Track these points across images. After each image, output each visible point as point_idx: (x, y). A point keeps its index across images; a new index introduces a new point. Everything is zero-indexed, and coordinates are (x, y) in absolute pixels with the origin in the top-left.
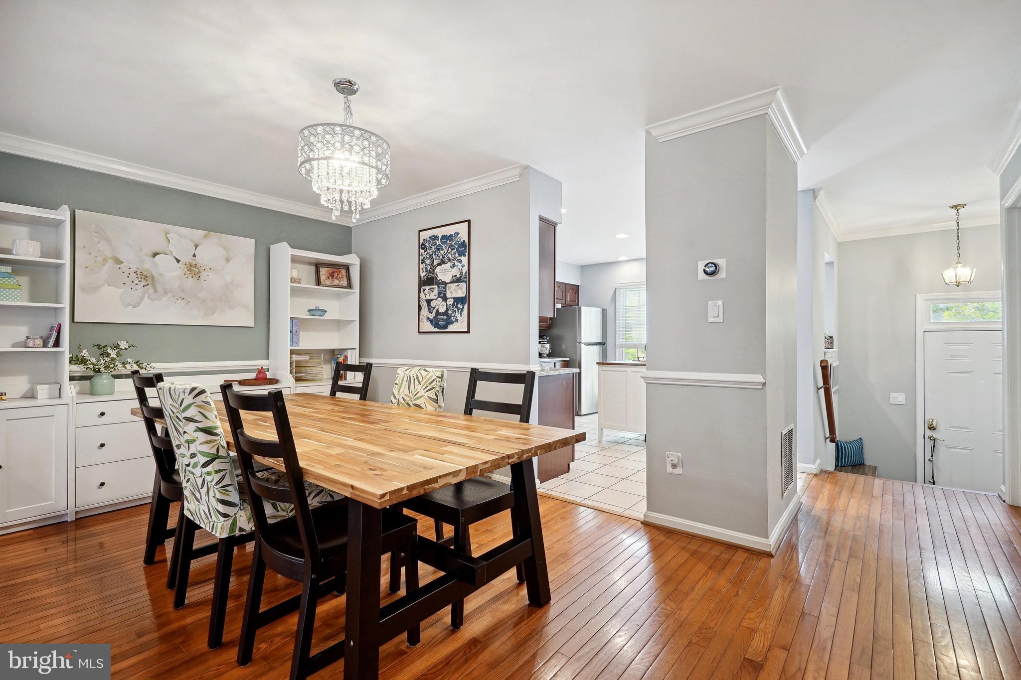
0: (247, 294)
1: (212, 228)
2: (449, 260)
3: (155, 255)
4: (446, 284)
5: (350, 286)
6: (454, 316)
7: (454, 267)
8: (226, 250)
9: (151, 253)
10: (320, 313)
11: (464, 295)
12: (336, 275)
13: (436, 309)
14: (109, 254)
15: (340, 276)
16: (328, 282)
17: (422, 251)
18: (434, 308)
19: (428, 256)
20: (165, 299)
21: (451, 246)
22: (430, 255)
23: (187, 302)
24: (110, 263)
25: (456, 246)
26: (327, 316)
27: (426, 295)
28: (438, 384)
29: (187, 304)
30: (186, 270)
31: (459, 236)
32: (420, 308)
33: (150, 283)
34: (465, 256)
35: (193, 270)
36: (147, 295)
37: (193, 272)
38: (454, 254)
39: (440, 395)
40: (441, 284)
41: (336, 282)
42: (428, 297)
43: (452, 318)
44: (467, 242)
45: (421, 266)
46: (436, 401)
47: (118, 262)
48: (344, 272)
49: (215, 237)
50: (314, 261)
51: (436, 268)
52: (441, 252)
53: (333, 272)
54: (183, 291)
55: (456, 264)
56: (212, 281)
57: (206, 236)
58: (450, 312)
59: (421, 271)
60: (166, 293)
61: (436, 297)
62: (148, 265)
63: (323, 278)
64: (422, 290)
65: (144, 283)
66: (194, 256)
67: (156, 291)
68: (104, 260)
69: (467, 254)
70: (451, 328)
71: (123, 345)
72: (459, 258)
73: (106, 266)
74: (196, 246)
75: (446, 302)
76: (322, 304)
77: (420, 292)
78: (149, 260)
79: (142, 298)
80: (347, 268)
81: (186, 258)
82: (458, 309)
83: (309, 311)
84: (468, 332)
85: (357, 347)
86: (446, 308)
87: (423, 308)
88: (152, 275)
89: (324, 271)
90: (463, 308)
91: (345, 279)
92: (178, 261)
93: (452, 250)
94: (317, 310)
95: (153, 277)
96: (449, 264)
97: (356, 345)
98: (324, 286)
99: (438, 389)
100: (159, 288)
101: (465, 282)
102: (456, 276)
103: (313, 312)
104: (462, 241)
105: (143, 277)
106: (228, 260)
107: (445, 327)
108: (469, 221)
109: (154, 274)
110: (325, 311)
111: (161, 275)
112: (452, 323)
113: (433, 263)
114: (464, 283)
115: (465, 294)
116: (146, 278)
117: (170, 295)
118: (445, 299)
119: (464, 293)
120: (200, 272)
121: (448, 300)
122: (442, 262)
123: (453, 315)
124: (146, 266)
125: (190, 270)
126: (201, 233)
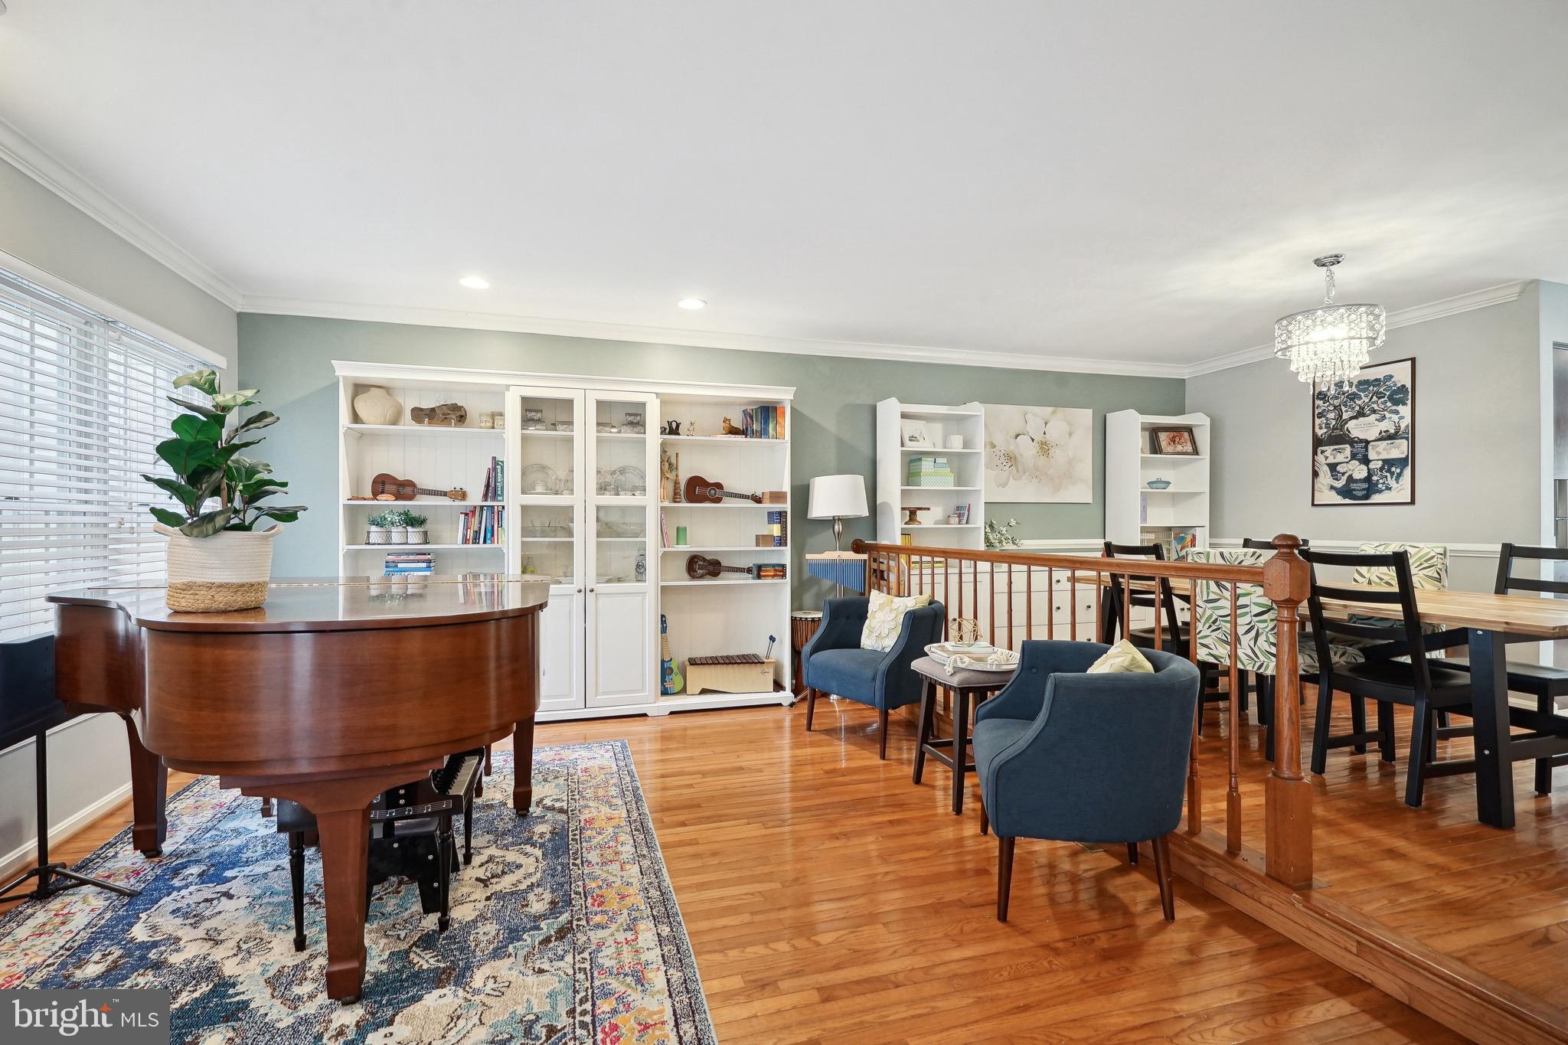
0: (1086, 468)
1: (1057, 403)
2: (1374, 411)
3: (1017, 436)
4: (1367, 442)
5: (1196, 452)
6: (1384, 483)
7: (1383, 420)
8: (1070, 424)
9: (1014, 436)
10: (1163, 485)
11: (1404, 456)
12: (1177, 439)
13: (1346, 475)
14: (988, 441)
15: (1182, 440)
16: (1170, 449)
17: (1319, 402)
18: (1343, 474)
19: (1331, 408)
20: (1024, 478)
21: (1376, 393)
22: (1335, 407)
23: (1040, 479)
24: (989, 447)
25: (1388, 394)
26: (1170, 489)
27: (1327, 458)
28: (1440, 561)
29: (1039, 482)
30: (1039, 448)
31: (1393, 380)
32: (1315, 474)
33: (1014, 464)
34: (1404, 404)
35: (1044, 448)
36: (1011, 476)
37: (1044, 450)
38: (1386, 402)
39: (1443, 574)
40: (1356, 442)
41: (1179, 448)
42: (1331, 460)
43: (1380, 486)
44: (1409, 386)
45: (1317, 421)
46: (1439, 580)
47: (993, 447)
48: (1186, 435)
49: (1060, 411)
50: (1148, 426)
51: (1346, 423)
52: (1357, 402)
53: (1174, 437)
54: (1037, 469)
55: (1388, 415)
56: (1058, 456)
57: (1054, 412)
58: (1375, 478)
59: (1317, 427)
60: (1025, 472)
61: (1347, 460)
63: (1164, 444)
64: (1319, 452)
65: (1009, 464)
66: (1045, 433)
67: (1018, 471)
69: (1409, 402)
70: (1376, 498)
71: (1013, 523)
72: (1394, 408)
74: (1046, 424)
75: (1367, 465)
76: (1165, 475)
77: (1315, 453)
78: (1012, 441)
79: (1009, 478)
80: (1189, 429)
81: (1038, 437)
82: (1392, 474)
83: (1152, 483)
84: (1413, 502)
85: (1207, 524)
86: (1369, 472)
87: (1321, 474)
88: (1015, 456)
89: (1163, 437)
90: (1401, 472)
91: (1189, 443)
92: (1033, 440)
93: (1379, 398)
94: (1158, 481)
95: (1015, 458)
96: (1373, 417)
97: (1205, 521)
98: (1166, 454)
99: (1439, 566)
100: (1020, 468)
101: (1407, 439)
102: (1388, 431)
103: (1157, 485)
104: (1399, 385)
105: (1008, 459)
106: (1070, 434)
107: (1367, 497)
108: (1413, 360)
109: (1017, 455)
110: (1169, 483)
111: (1021, 455)
112: (1380, 491)
113: (1341, 417)
114: (1404, 442)
115: (1406, 454)
116: (1011, 459)
117: (1027, 473)
118: (1366, 461)
119: (1403, 453)
120: (1049, 449)
121: (1371, 463)
122: (1361, 414)
123: (1381, 481)
124: (1012, 448)
125: (1041, 448)
126: (1050, 409)
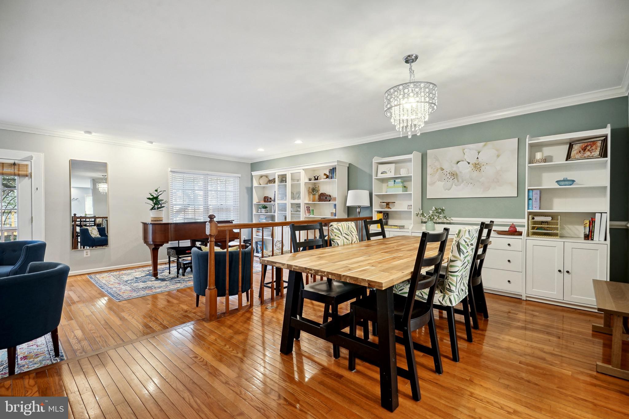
1: (487, 140)
3: (458, 162)
5: (602, 155)
8: (497, 150)
9: (456, 162)
10: (570, 183)
12: (589, 148)
14: (439, 167)
15: (593, 148)
16: (578, 156)
20: (462, 185)
23: (473, 185)
24: (439, 170)
26: (574, 186)
29: (473, 186)
30: (473, 167)
33: (455, 177)
35: (477, 166)
36: (454, 184)
37: (477, 168)
41: (587, 154)
47: (442, 169)
48: (599, 143)
49: (490, 144)
50: (567, 141)
53: (586, 146)
54: (472, 179)
56: (488, 170)
57: (485, 145)
60: (463, 181)
62: (455, 169)
63: (573, 153)
65: (453, 178)
66: (478, 158)
67: (458, 181)
68: (437, 170)
73: (438, 173)
74: (479, 153)
76: (570, 175)
78: (455, 165)
79: (452, 185)
80: (604, 138)
81: (473, 161)
83: (557, 182)
88: (456, 173)
89: (576, 147)
91: (598, 149)
92: (469, 163)
94: (565, 180)
95: (457, 174)
98: (572, 160)
100: (460, 180)
103: (561, 183)
105: (452, 175)
106: (498, 156)
109: (458, 172)
110: (574, 181)
111: (461, 172)
116: (454, 175)
117: (465, 182)
120: (481, 167)
124: (454, 169)
125: (475, 167)
126: (483, 144)
